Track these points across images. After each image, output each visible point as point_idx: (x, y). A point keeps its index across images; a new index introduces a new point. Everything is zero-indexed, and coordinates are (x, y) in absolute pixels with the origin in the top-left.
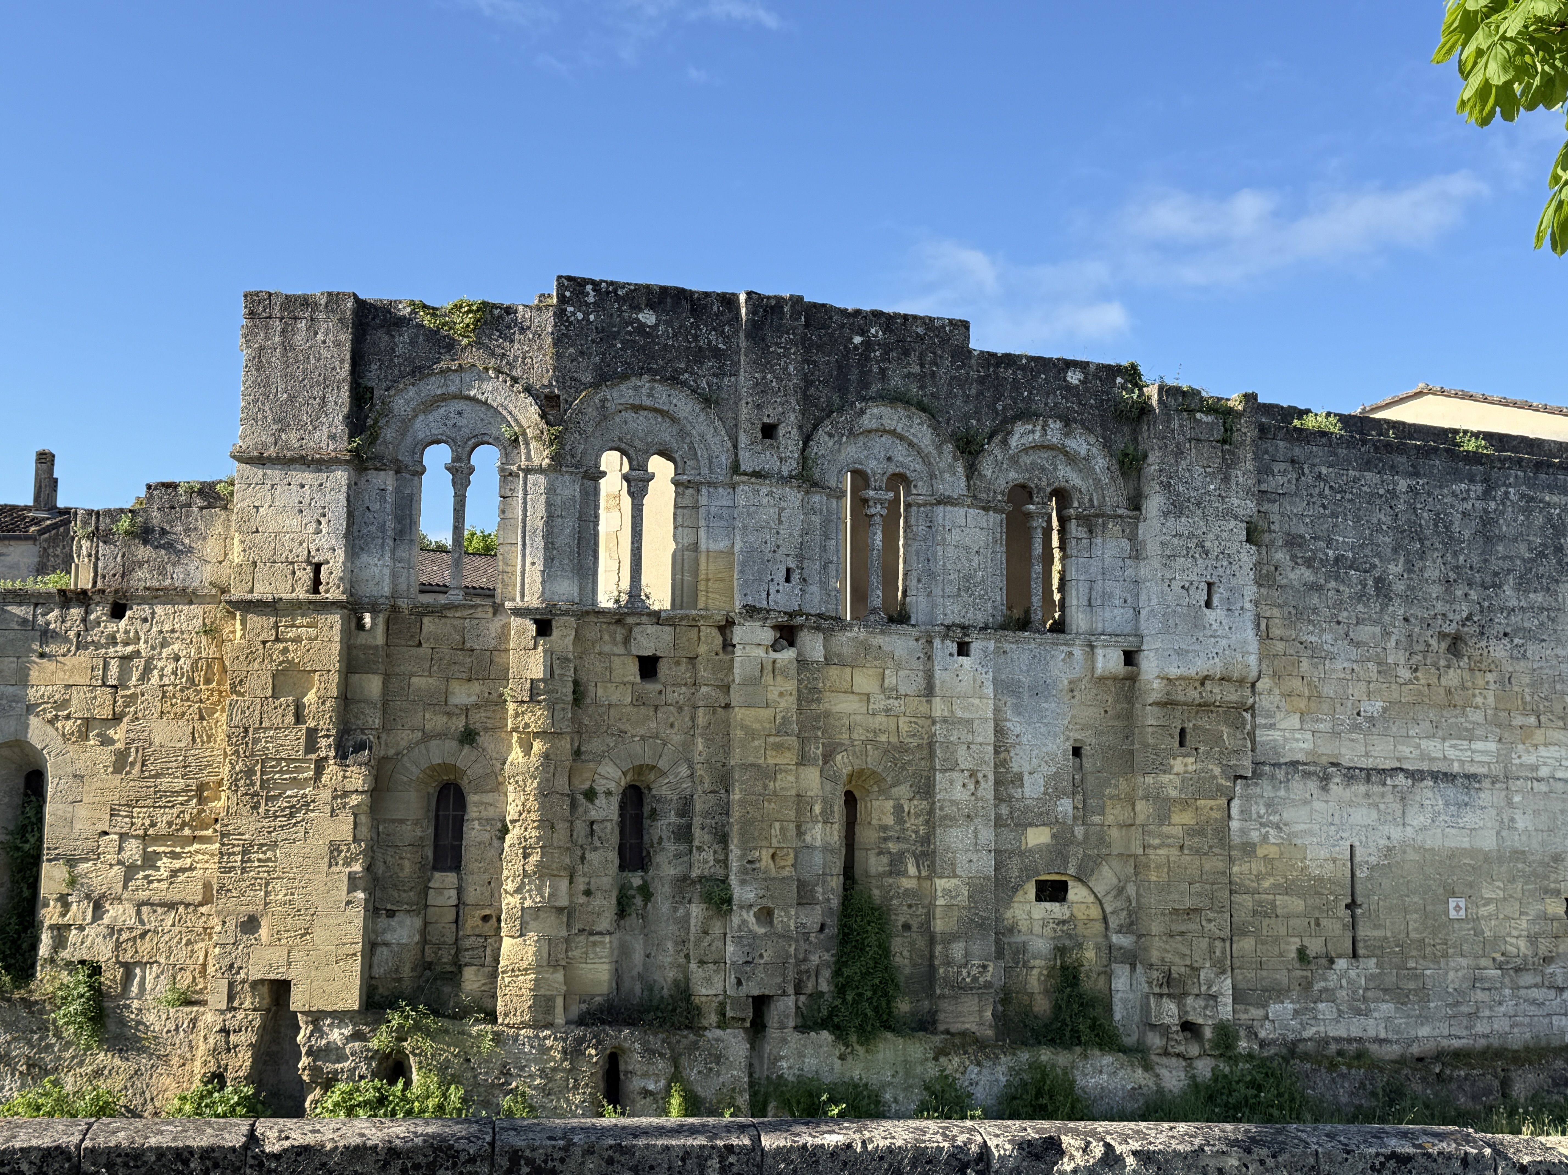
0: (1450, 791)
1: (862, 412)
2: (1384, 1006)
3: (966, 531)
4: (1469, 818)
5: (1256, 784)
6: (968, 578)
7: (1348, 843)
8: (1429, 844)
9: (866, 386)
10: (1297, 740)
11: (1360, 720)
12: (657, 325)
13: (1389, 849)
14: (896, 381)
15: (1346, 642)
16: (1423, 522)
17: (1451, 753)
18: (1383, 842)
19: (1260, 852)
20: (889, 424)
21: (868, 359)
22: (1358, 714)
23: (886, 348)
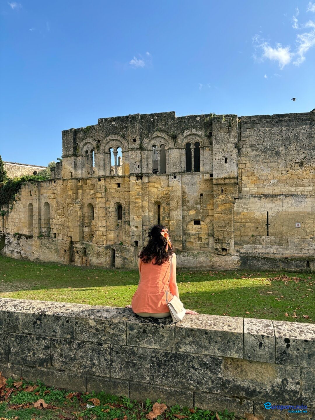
0: (297, 199)
1: (153, 134)
2: (276, 246)
3: (175, 154)
4: (302, 205)
5: (241, 200)
6: (175, 163)
7: (266, 211)
8: (290, 211)
9: (154, 128)
10: (253, 190)
11: (271, 184)
12: (115, 124)
13: (278, 212)
14: (160, 126)
15: (267, 167)
16: (290, 137)
17: (297, 190)
18: (276, 211)
19: (242, 214)
20: (159, 135)
21: (154, 123)
22: (271, 183)
23: (158, 120)
